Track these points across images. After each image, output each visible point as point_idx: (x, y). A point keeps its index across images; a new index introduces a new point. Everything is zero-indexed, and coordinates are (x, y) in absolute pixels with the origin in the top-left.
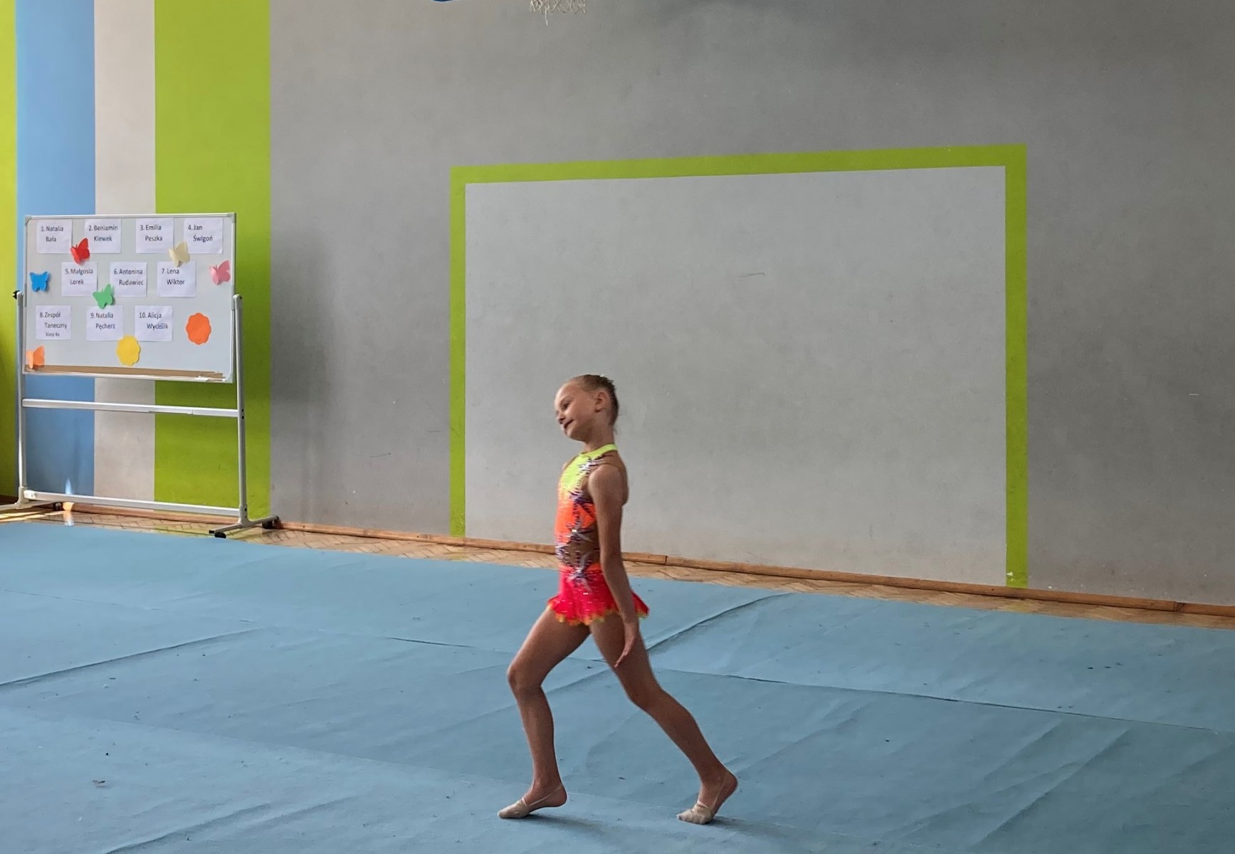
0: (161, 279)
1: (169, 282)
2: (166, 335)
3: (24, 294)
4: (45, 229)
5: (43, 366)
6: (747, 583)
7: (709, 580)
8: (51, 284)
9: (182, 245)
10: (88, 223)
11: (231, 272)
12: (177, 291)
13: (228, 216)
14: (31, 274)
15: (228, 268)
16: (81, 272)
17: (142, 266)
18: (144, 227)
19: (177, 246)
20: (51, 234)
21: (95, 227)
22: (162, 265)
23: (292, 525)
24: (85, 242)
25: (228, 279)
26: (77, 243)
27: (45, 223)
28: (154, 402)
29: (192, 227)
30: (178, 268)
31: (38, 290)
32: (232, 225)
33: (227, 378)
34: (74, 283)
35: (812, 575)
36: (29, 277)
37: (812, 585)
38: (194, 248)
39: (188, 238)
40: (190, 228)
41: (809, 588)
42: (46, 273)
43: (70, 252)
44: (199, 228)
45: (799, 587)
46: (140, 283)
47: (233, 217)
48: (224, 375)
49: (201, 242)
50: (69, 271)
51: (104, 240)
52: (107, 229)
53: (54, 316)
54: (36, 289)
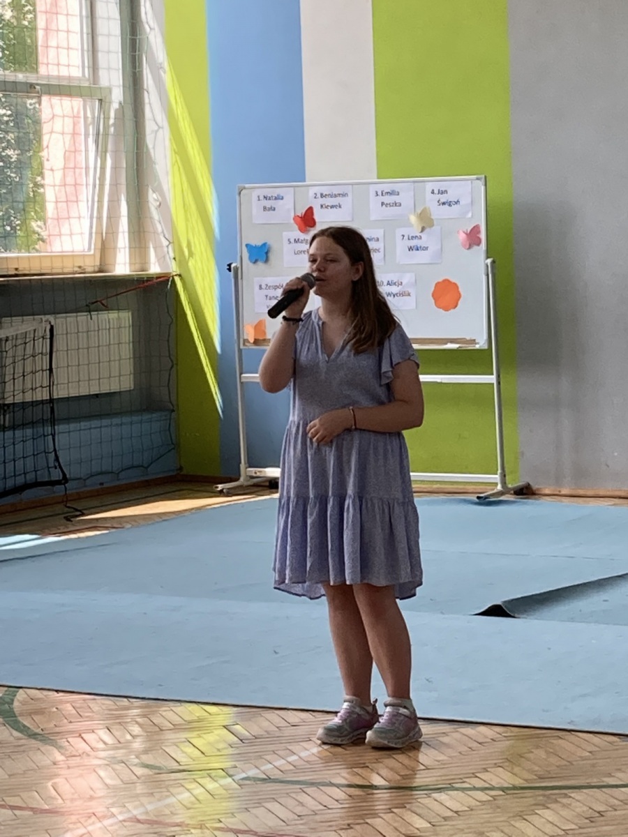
0: (401, 246)
1: (410, 249)
2: (409, 302)
3: (239, 265)
4: (262, 198)
5: (264, 340)
8: (271, 256)
9: (425, 210)
10: (313, 191)
11: (483, 236)
12: (420, 257)
13: (478, 179)
14: (247, 245)
15: (479, 232)
16: (305, 241)
17: (378, 234)
18: (380, 193)
19: (418, 210)
20: (268, 204)
21: (322, 195)
22: (406, 231)
23: (546, 490)
24: (310, 210)
25: (478, 243)
26: (301, 211)
27: (262, 192)
29: (436, 191)
30: (420, 234)
31: (255, 262)
32: (483, 188)
33: (482, 343)
34: (300, 252)
36: (245, 250)
38: (438, 212)
39: (431, 202)
40: (433, 192)
42: (265, 244)
43: (292, 221)
44: (442, 192)
46: (376, 251)
47: (483, 180)
48: (477, 341)
49: (446, 206)
50: (292, 241)
51: (332, 207)
52: (336, 196)
53: (277, 287)
54: (254, 261)
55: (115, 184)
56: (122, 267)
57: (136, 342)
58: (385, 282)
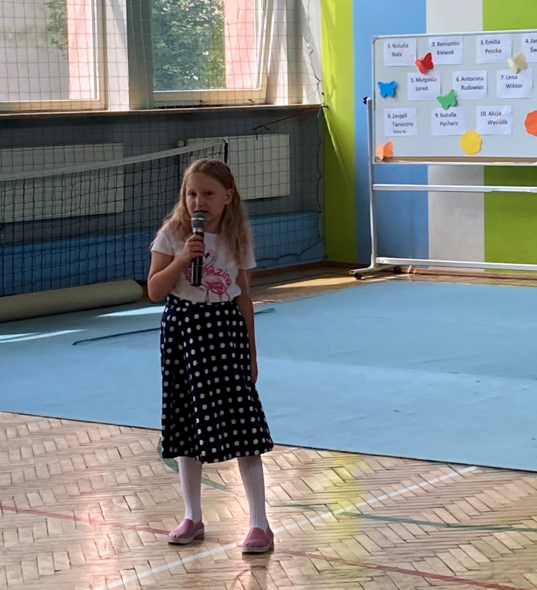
0: (500, 84)
1: (508, 86)
2: (506, 129)
3: (373, 99)
4: (391, 46)
8: (399, 92)
10: (432, 40)
12: (515, 93)
14: (379, 83)
16: (426, 81)
17: (483, 74)
18: (484, 42)
20: (396, 50)
21: (438, 43)
22: (505, 72)
24: (429, 56)
26: (422, 56)
27: (392, 42)
29: (530, 41)
31: (386, 96)
34: (420, 89)
36: (377, 86)
38: (531, 58)
39: (525, 49)
40: (527, 41)
42: (393, 82)
43: (415, 65)
44: (535, 41)
46: (480, 88)
50: (415, 80)
51: (446, 53)
52: (449, 44)
53: (402, 116)
54: (384, 95)
55: (278, 35)
56: (282, 100)
57: (292, 158)
58: (487, 113)
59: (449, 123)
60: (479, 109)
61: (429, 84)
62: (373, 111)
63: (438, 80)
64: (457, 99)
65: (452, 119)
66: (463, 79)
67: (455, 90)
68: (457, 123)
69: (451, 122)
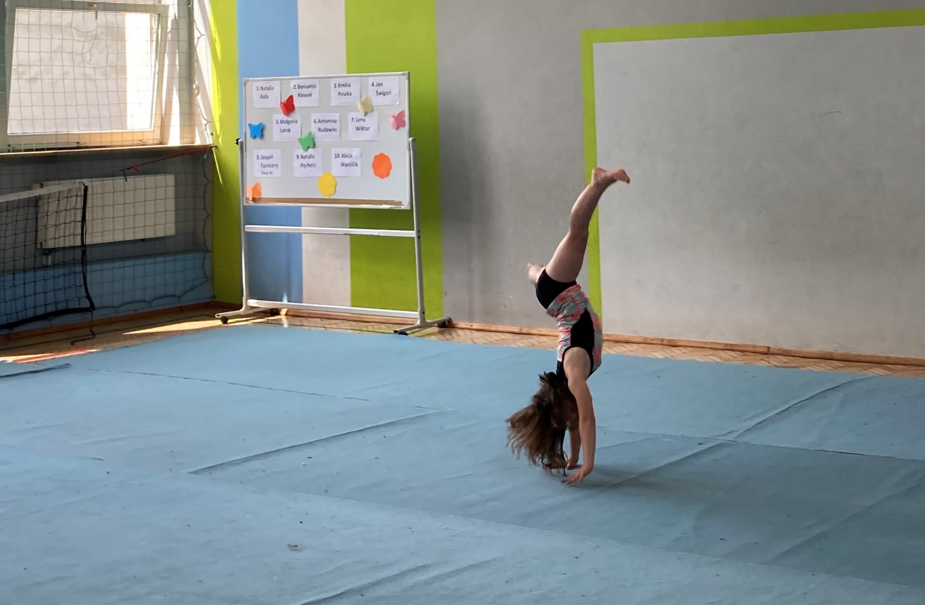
0: (352, 126)
1: (358, 129)
2: (356, 172)
3: (244, 141)
4: (259, 88)
5: (260, 199)
6: (835, 368)
7: (804, 367)
8: (266, 133)
9: (367, 99)
10: (293, 83)
11: (407, 119)
12: (364, 136)
13: (403, 74)
14: (250, 125)
15: (404, 116)
16: (288, 122)
17: (336, 116)
18: (337, 85)
19: (363, 100)
20: (264, 93)
21: (299, 86)
22: (354, 115)
23: (462, 324)
24: (291, 98)
25: (404, 126)
26: (285, 99)
27: (260, 84)
28: (348, 226)
29: (375, 84)
30: (365, 118)
31: (255, 137)
32: (407, 82)
33: (405, 206)
34: (284, 130)
35: (890, 361)
36: (248, 128)
37: (889, 369)
38: (377, 101)
39: (371, 92)
40: (373, 85)
41: (887, 372)
42: (260, 124)
43: (280, 107)
44: (379, 85)
45: (878, 371)
46: (335, 130)
47: (407, 75)
48: (403, 203)
49: (382, 95)
50: (279, 122)
51: (306, 96)
52: (309, 87)
53: (268, 158)
54: (253, 137)
55: (170, 77)
56: (175, 140)
57: (177, 197)
58: (341, 155)
59: (308, 165)
60: (334, 151)
61: (291, 126)
62: (245, 152)
63: (299, 122)
64: (315, 141)
65: (311, 161)
66: (319, 122)
67: (312, 132)
68: (315, 164)
69: (310, 163)
